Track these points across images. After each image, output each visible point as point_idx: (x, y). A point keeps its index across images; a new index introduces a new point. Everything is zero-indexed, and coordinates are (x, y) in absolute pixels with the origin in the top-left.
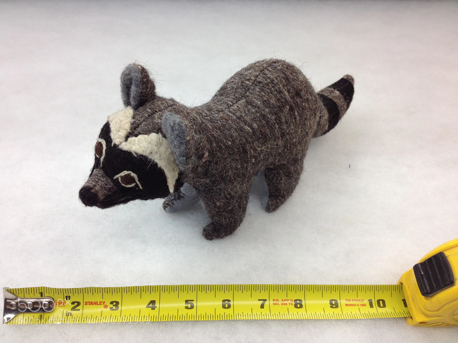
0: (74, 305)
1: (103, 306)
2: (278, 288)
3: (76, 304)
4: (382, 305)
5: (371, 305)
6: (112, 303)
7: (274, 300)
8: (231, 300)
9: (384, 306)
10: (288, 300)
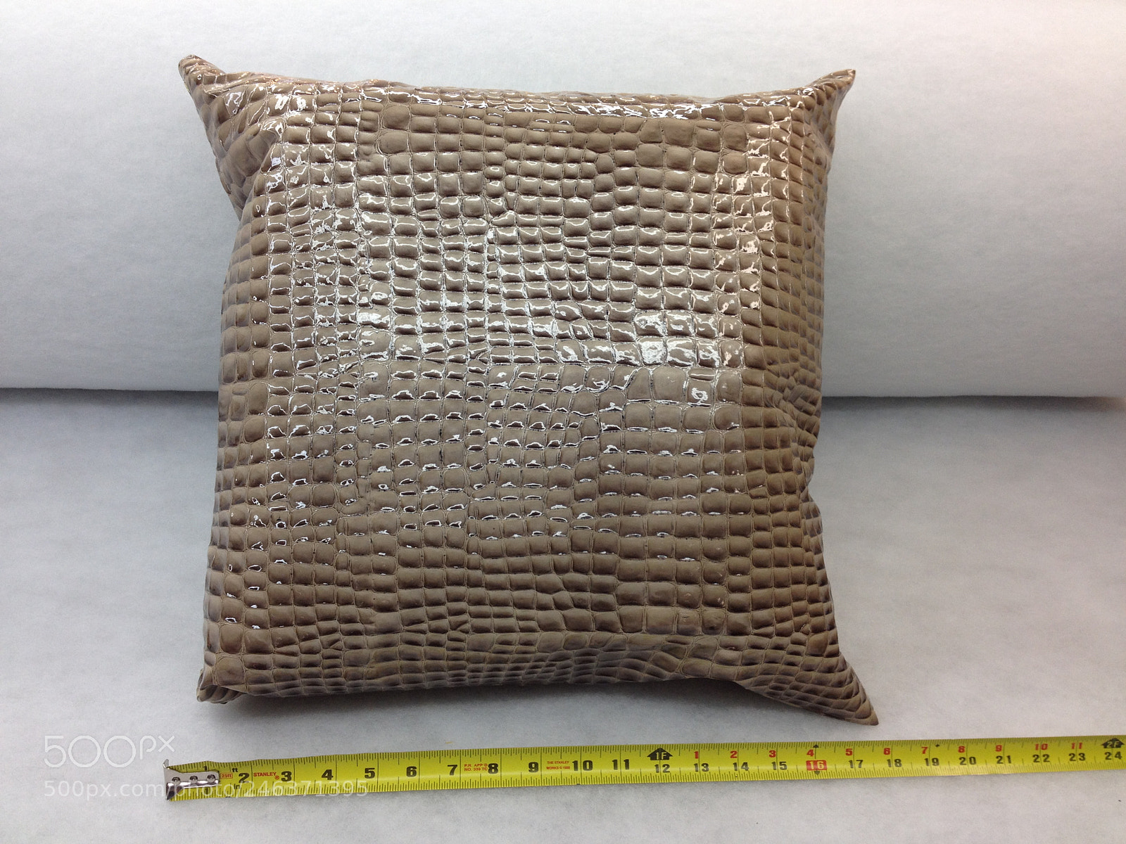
0: (241, 777)
1: (273, 777)
2: (470, 753)
3: (244, 776)
4: (588, 768)
5: (576, 768)
6: (283, 773)
7: (465, 765)
8: (417, 767)
9: (591, 767)
10: (481, 765)
